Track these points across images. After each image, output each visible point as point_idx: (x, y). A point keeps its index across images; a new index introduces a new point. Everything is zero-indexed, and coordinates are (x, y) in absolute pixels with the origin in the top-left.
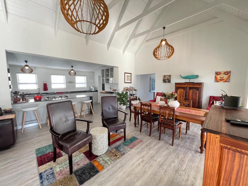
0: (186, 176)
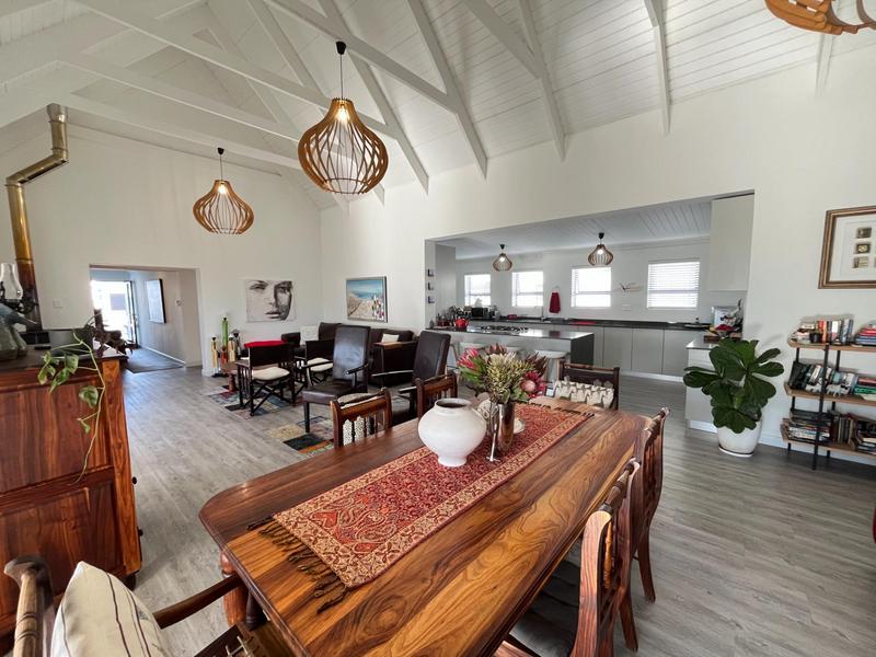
0: (203, 563)
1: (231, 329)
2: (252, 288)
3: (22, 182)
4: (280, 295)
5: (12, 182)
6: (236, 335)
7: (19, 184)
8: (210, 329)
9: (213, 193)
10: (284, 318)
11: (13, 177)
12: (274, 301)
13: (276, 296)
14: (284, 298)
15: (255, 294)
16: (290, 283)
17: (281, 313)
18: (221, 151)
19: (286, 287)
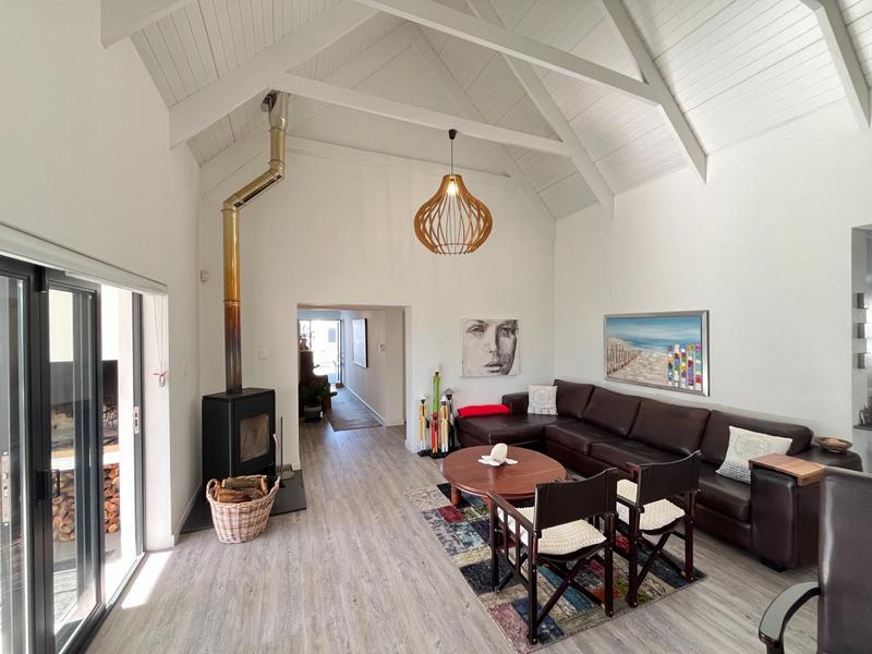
1: (443, 388)
2: (469, 331)
3: (238, 205)
4: (502, 339)
5: (229, 206)
6: (449, 397)
7: (234, 208)
8: (419, 389)
9: (439, 198)
10: (506, 373)
11: (229, 200)
12: (494, 347)
13: (497, 341)
14: (507, 342)
15: (472, 339)
16: (515, 322)
17: (503, 365)
18: (452, 134)
19: (510, 328)
